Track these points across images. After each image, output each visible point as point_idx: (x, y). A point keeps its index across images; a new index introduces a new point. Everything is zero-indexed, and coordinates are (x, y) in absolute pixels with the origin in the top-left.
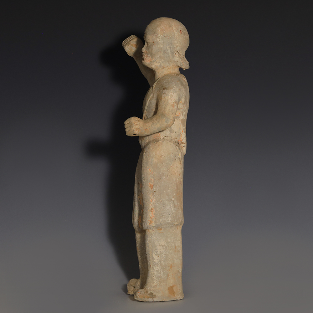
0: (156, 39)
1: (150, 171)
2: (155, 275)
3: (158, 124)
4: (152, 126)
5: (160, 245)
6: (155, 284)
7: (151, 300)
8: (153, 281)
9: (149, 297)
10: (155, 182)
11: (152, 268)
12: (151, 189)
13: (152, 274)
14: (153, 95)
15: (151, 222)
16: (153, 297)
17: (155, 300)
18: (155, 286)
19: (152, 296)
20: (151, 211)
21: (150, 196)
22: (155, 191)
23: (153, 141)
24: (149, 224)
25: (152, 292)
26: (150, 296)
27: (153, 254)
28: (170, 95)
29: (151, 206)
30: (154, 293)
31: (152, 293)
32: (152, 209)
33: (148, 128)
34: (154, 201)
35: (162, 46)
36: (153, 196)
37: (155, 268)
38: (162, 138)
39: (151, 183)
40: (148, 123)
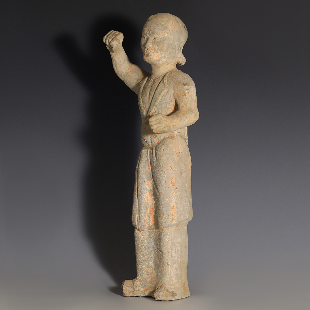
0: (167, 34)
1: (172, 168)
2: (173, 273)
3: (186, 120)
4: (180, 122)
5: (177, 243)
6: (173, 282)
7: (173, 298)
8: (172, 279)
9: (171, 296)
10: (177, 179)
11: (170, 266)
12: (173, 186)
13: (170, 272)
14: (168, 92)
15: (173, 219)
16: (175, 295)
17: (177, 298)
18: (174, 284)
19: (173, 294)
20: (173, 208)
21: (172, 193)
22: (176, 188)
23: (169, 137)
24: (171, 221)
25: (173, 290)
26: (172, 294)
27: (172, 252)
28: (192, 90)
29: (172, 203)
30: (175, 291)
31: (173, 292)
32: (173, 206)
33: (176, 124)
34: (175, 198)
35: (172, 42)
36: (174, 193)
37: (173, 266)
38: (176, 134)
39: (172, 180)
40: (176, 119)
